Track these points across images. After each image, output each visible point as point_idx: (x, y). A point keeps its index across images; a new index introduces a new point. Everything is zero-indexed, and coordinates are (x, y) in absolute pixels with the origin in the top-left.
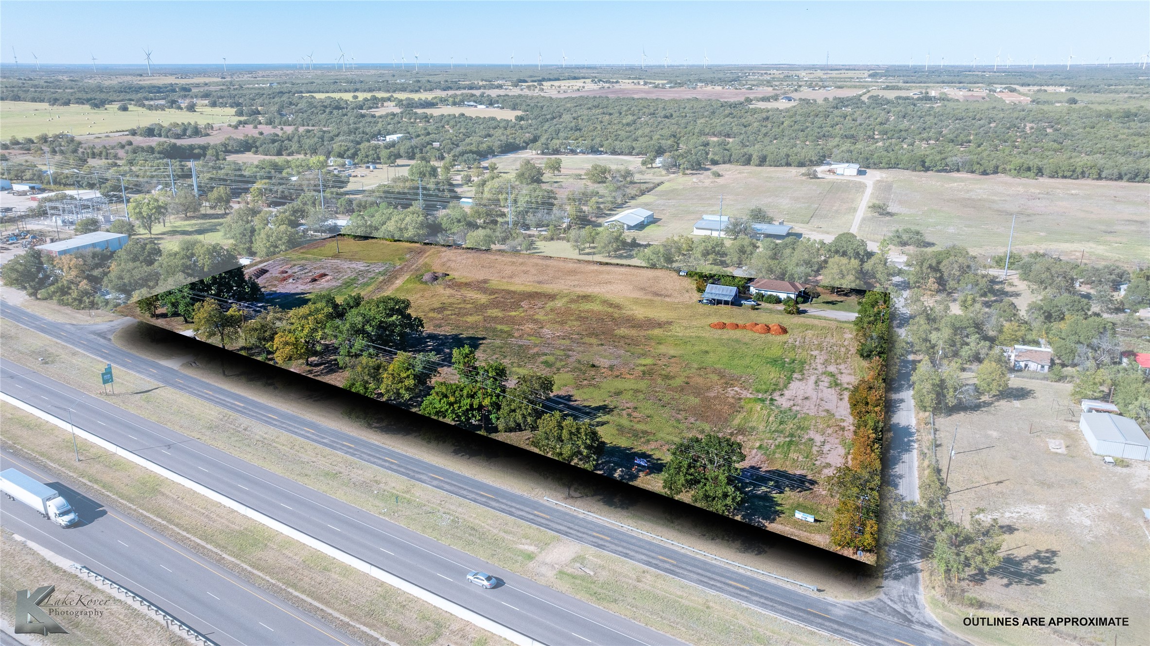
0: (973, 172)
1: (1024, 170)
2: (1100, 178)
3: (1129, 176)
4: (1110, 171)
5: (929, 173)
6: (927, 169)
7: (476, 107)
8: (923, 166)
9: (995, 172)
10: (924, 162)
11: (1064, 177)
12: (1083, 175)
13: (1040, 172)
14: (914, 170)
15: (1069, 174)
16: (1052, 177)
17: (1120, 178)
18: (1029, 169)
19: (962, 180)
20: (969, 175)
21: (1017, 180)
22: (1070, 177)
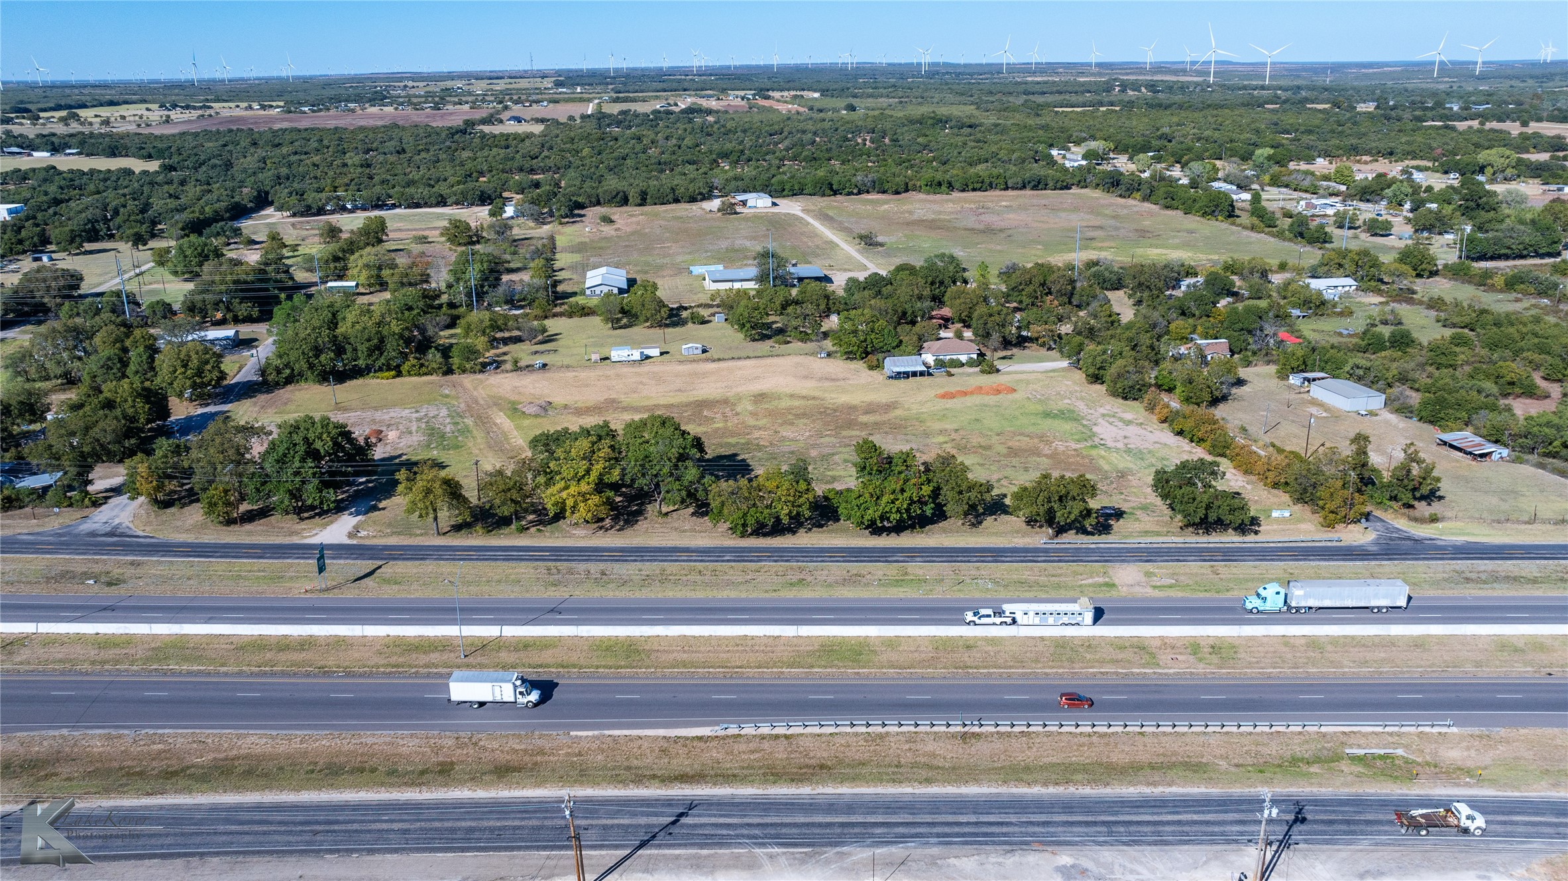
0: (884, 192)
1: (936, 186)
2: (1006, 188)
3: (1032, 184)
4: (1014, 180)
5: (839, 197)
6: (835, 193)
7: (30, 155)
8: (831, 189)
9: (907, 190)
10: (831, 185)
11: (974, 190)
12: (991, 186)
13: (951, 187)
14: (823, 195)
15: (979, 185)
16: (963, 190)
17: (1024, 187)
18: (940, 184)
19: (872, 202)
20: (880, 196)
21: (931, 197)
22: (980, 190)
